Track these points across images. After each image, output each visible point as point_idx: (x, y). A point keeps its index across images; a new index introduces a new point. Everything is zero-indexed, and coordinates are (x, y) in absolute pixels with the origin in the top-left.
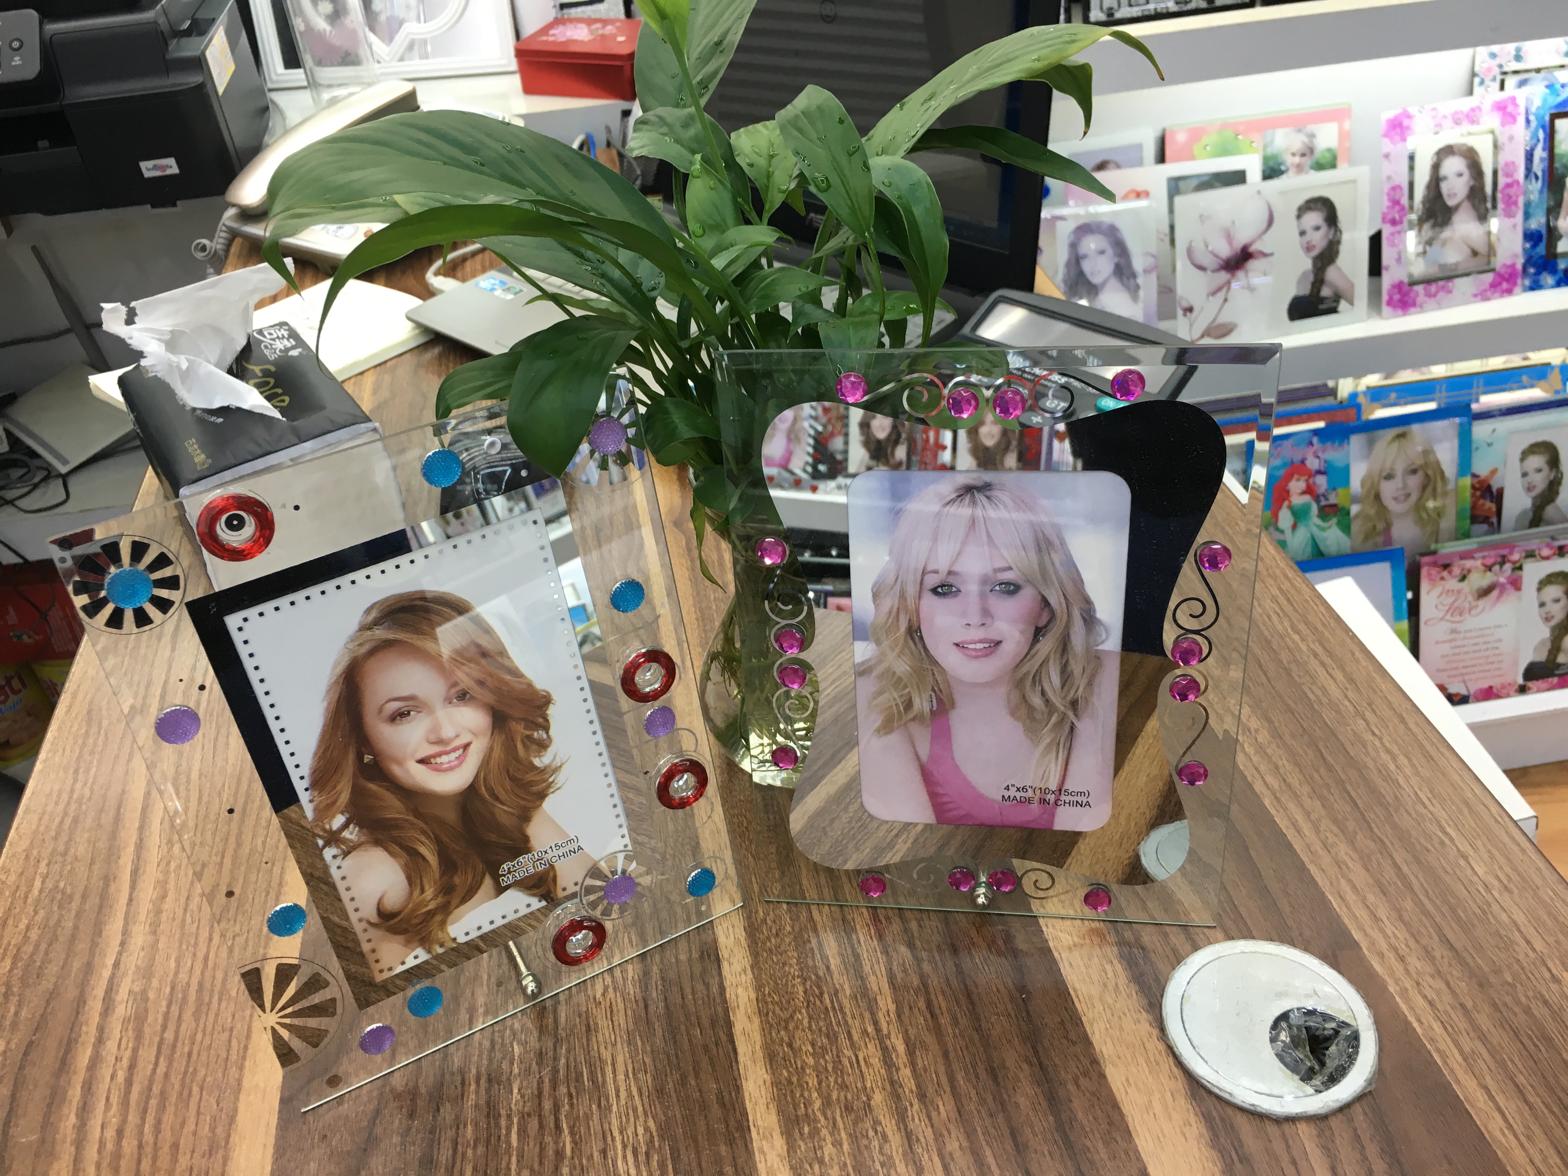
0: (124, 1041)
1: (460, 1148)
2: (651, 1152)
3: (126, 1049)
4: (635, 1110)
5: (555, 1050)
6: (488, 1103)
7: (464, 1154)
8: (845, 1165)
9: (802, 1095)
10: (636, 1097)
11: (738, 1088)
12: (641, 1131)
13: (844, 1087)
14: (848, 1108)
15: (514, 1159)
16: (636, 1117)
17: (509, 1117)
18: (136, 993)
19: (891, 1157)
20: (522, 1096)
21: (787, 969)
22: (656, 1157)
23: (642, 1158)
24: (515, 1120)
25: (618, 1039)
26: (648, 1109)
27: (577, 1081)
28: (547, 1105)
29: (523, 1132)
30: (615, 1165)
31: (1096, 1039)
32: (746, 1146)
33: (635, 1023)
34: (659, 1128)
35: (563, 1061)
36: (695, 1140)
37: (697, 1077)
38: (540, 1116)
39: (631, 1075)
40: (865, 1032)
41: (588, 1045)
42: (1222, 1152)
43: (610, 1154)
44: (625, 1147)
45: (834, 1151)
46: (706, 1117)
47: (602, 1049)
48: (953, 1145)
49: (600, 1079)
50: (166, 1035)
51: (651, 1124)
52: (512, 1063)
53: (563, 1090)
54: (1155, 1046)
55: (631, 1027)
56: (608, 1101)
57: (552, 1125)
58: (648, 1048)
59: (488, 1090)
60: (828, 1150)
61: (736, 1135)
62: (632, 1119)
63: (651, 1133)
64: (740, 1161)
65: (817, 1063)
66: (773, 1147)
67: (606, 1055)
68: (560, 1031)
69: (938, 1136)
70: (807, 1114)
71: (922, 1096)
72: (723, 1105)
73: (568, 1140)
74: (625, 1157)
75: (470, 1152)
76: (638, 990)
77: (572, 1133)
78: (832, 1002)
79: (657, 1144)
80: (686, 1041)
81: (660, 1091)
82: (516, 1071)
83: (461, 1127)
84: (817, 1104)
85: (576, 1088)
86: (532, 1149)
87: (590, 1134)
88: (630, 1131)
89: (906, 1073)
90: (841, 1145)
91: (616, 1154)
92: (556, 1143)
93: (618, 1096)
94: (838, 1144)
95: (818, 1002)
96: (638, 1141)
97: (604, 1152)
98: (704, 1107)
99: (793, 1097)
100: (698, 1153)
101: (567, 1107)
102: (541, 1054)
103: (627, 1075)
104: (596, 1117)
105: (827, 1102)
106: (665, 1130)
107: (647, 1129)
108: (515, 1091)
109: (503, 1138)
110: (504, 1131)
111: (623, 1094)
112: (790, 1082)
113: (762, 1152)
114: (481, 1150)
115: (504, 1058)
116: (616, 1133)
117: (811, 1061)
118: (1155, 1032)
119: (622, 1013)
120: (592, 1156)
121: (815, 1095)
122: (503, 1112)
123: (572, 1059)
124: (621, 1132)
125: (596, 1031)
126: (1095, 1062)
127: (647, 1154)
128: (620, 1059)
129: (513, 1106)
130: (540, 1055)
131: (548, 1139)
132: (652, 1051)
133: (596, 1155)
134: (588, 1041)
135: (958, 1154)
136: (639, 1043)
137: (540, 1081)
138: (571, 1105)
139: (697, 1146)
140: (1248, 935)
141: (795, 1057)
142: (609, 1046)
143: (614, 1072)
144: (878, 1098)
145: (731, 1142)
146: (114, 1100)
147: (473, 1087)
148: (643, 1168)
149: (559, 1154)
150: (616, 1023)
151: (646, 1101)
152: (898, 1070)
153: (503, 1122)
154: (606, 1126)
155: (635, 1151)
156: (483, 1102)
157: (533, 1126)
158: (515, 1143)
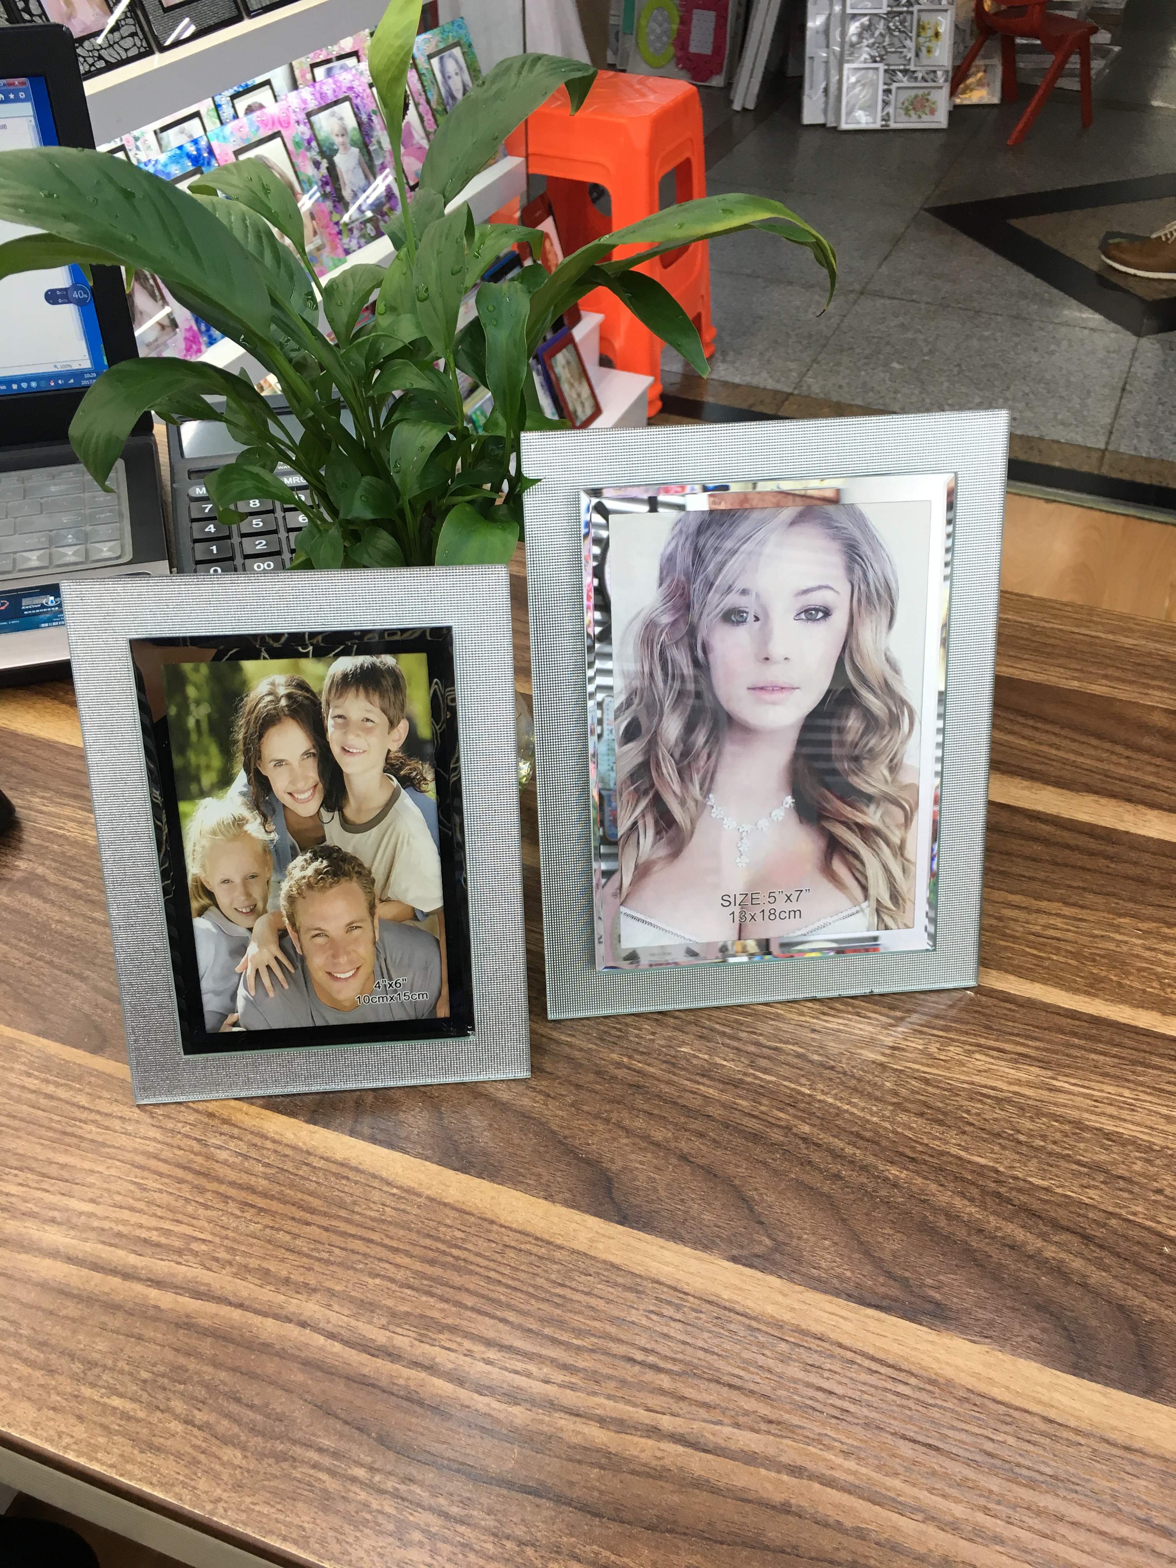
0: (447, 1345)
1: (754, 1113)
3: (460, 1344)
5: (703, 1027)
6: (723, 1083)
7: (762, 1112)
15: (786, 1083)
17: (745, 1074)
18: (389, 1323)
20: (733, 1060)
23: (833, 1012)
24: (752, 1071)
28: (752, 1049)
29: (765, 1071)
30: (828, 1028)
35: (717, 1026)
38: (757, 1056)
43: (817, 1028)
50: (470, 1304)
52: (697, 1057)
53: (743, 1035)
57: (771, 1052)
59: (711, 1078)
73: (790, 1047)
75: (763, 1108)
77: (785, 1043)
82: (705, 1057)
83: (735, 1106)
85: (747, 1027)
86: (784, 1070)
87: (794, 1033)
92: (788, 1054)
101: (761, 1038)
102: (700, 1037)
104: (781, 1025)
108: (725, 1063)
109: (763, 1084)
110: (757, 1082)
114: (765, 1101)
120: (813, 1038)
122: (739, 1077)
129: (738, 1069)
131: (782, 1058)
133: (813, 1036)
137: (728, 1046)
138: (761, 1035)
146: (519, 1366)
147: (702, 1087)
149: (799, 1056)
153: (749, 1079)
155: (824, 1014)
156: (721, 1086)
157: (763, 1063)
158: (773, 1079)
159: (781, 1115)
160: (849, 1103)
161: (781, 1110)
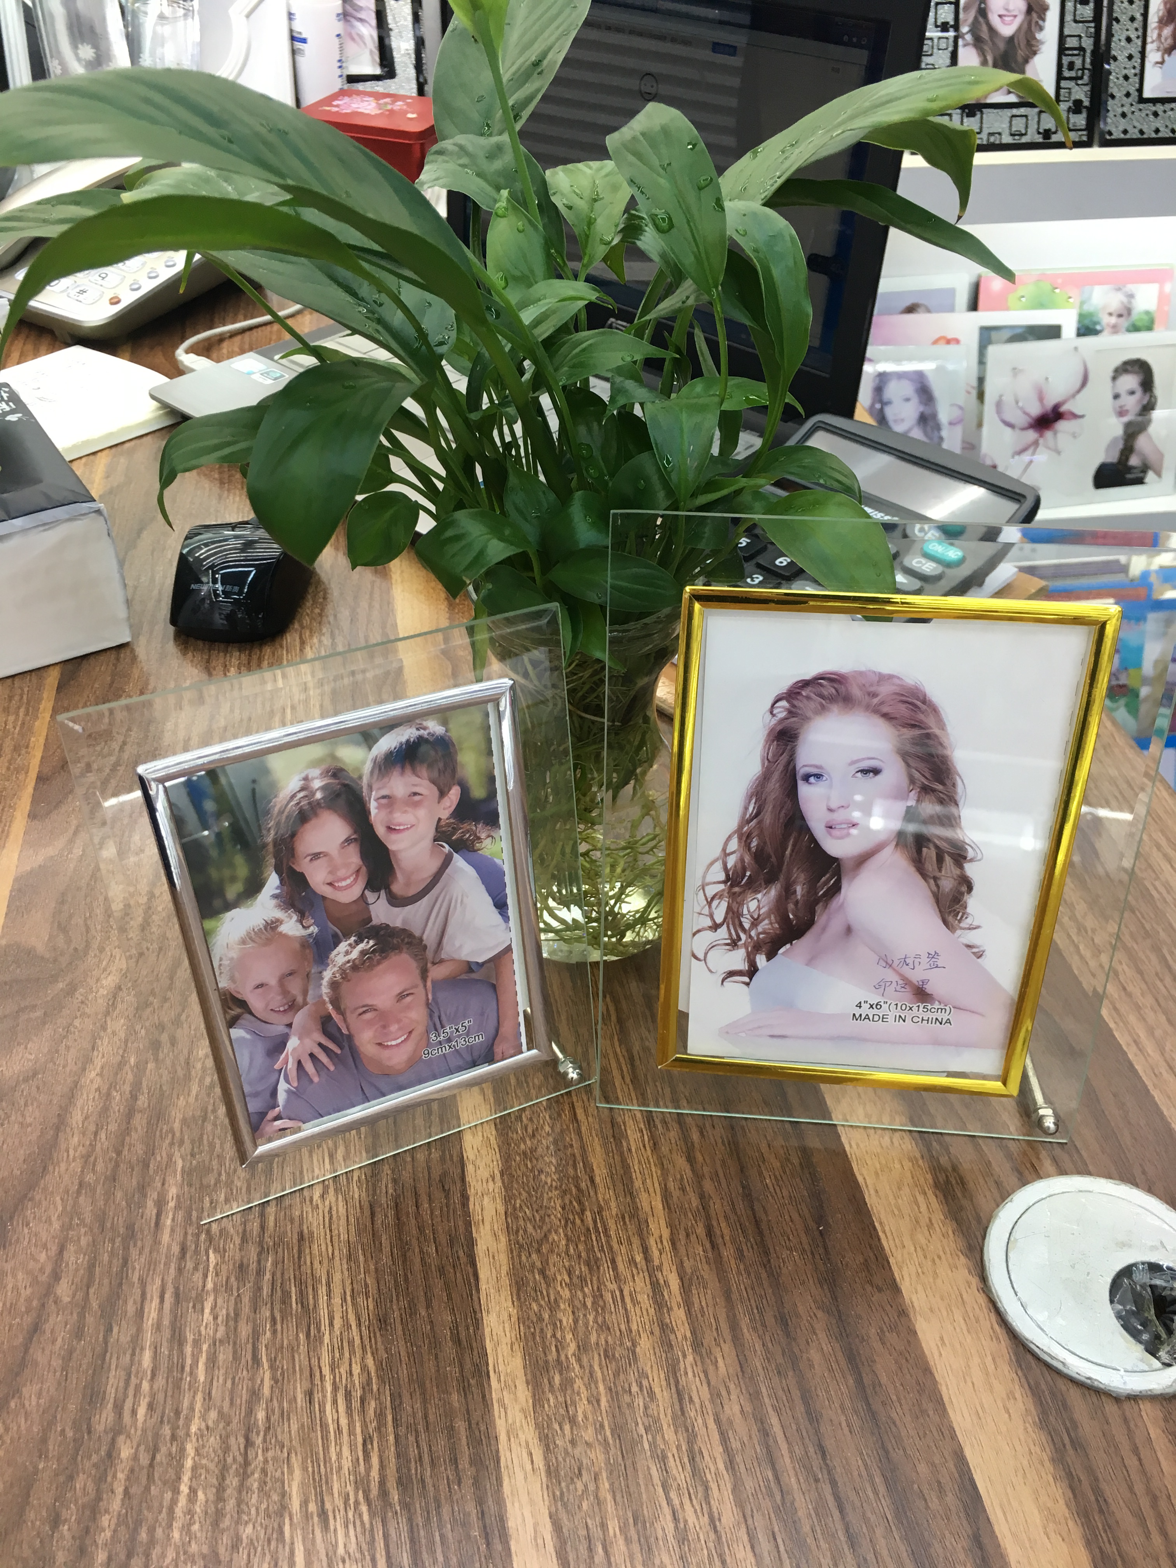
1: (134, 1381)
2: (368, 1396)
4: (351, 1343)
5: (259, 1262)
6: (172, 1324)
7: (138, 1387)
8: (602, 1426)
9: (554, 1336)
10: (354, 1327)
11: (477, 1324)
12: (356, 1370)
13: (605, 1327)
14: (608, 1355)
15: (199, 1397)
16: (352, 1352)
17: (197, 1343)
19: (657, 1420)
20: (215, 1318)
21: (543, 1177)
22: (373, 1404)
23: (356, 1404)
24: (205, 1347)
25: (337, 1253)
26: (367, 1342)
27: (283, 1302)
28: (245, 1331)
29: (212, 1361)
30: (322, 1411)
31: (906, 1287)
32: (484, 1397)
33: (359, 1233)
34: (379, 1366)
35: (268, 1276)
36: (422, 1386)
37: (429, 1306)
38: (235, 1343)
39: (349, 1298)
40: (632, 1262)
41: (299, 1258)
42: (1052, 1435)
43: (317, 1397)
44: (335, 1389)
45: (589, 1408)
46: (436, 1358)
47: (316, 1265)
48: (733, 1408)
49: (311, 1301)
51: (370, 1362)
52: (205, 1276)
53: (265, 1312)
54: (975, 1299)
55: (353, 1239)
56: (319, 1330)
57: (249, 1357)
58: (372, 1267)
60: (582, 1408)
61: (472, 1382)
62: (347, 1355)
63: (369, 1373)
64: (476, 1416)
65: (573, 1296)
66: (516, 1400)
67: (321, 1272)
68: (267, 1239)
69: (715, 1396)
70: (558, 1361)
71: (697, 1344)
72: (457, 1341)
73: (267, 1375)
74: (335, 1402)
75: (145, 1386)
76: (364, 1194)
77: (272, 1367)
78: (595, 1222)
79: (375, 1388)
80: (417, 1261)
81: (383, 1321)
82: (210, 1285)
83: (138, 1350)
84: (572, 1348)
85: (281, 1311)
86: (222, 1385)
87: (294, 1371)
88: (344, 1369)
89: (679, 1316)
90: (598, 1401)
91: (324, 1396)
92: (252, 1379)
93: (331, 1324)
94: (595, 1401)
95: (578, 1221)
96: (352, 1382)
97: (310, 1394)
98: (435, 1344)
99: (543, 1338)
100: (425, 1402)
101: (268, 1334)
102: (241, 1266)
103: (344, 1300)
104: (303, 1349)
105: (583, 1348)
106: (385, 1369)
107: (364, 1368)
108: (207, 1311)
109: (187, 1369)
110: (189, 1361)
111: (338, 1323)
112: (540, 1319)
113: (501, 1402)
114: (159, 1382)
115: (196, 1269)
116: (326, 1371)
117: (566, 1293)
118: (975, 1281)
119: (343, 1222)
120: (295, 1398)
121: (569, 1336)
122: (190, 1337)
123: (279, 1275)
124: (333, 1370)
125: (311, 1242)
126: (903, 1313)
127: (363, 1400)
128: (337, 1277)
129: (203, 1329)
130: (242, 1268)
131: (243, 1374)
132: (376, 1270)
133: (300, 1397)
134: (300, 1252)
135: (738, 1420)
136: (361, 1258)
137: (238, 1303)
138: (274, 1332)
139: (423, 1394)
140: (1083, 1170)
141: (548, 1286)
142: (325, 1262)
143: (329, 1295)
144: (645, 1345)
145: (465, 1390)
147: (156, 1301)
148: (356, 1417)
149: (255, 1394)
150: (335, 1232)
151: (365, 1332)
152: (669, 1310)
153: (188, 1349)
154: (314, 1362)
155: (348, 1395)
156: (166, 1322)
157: (224, 1355)
158: (201, 1376)
159: (142, 1411)
160: (193, 1491)
161: (151, 1407)
